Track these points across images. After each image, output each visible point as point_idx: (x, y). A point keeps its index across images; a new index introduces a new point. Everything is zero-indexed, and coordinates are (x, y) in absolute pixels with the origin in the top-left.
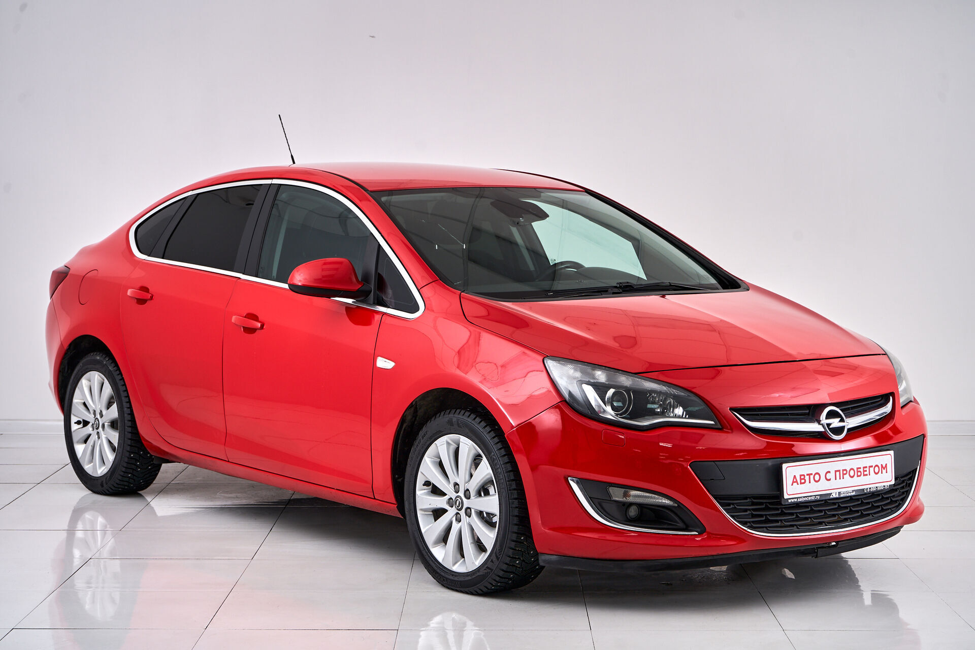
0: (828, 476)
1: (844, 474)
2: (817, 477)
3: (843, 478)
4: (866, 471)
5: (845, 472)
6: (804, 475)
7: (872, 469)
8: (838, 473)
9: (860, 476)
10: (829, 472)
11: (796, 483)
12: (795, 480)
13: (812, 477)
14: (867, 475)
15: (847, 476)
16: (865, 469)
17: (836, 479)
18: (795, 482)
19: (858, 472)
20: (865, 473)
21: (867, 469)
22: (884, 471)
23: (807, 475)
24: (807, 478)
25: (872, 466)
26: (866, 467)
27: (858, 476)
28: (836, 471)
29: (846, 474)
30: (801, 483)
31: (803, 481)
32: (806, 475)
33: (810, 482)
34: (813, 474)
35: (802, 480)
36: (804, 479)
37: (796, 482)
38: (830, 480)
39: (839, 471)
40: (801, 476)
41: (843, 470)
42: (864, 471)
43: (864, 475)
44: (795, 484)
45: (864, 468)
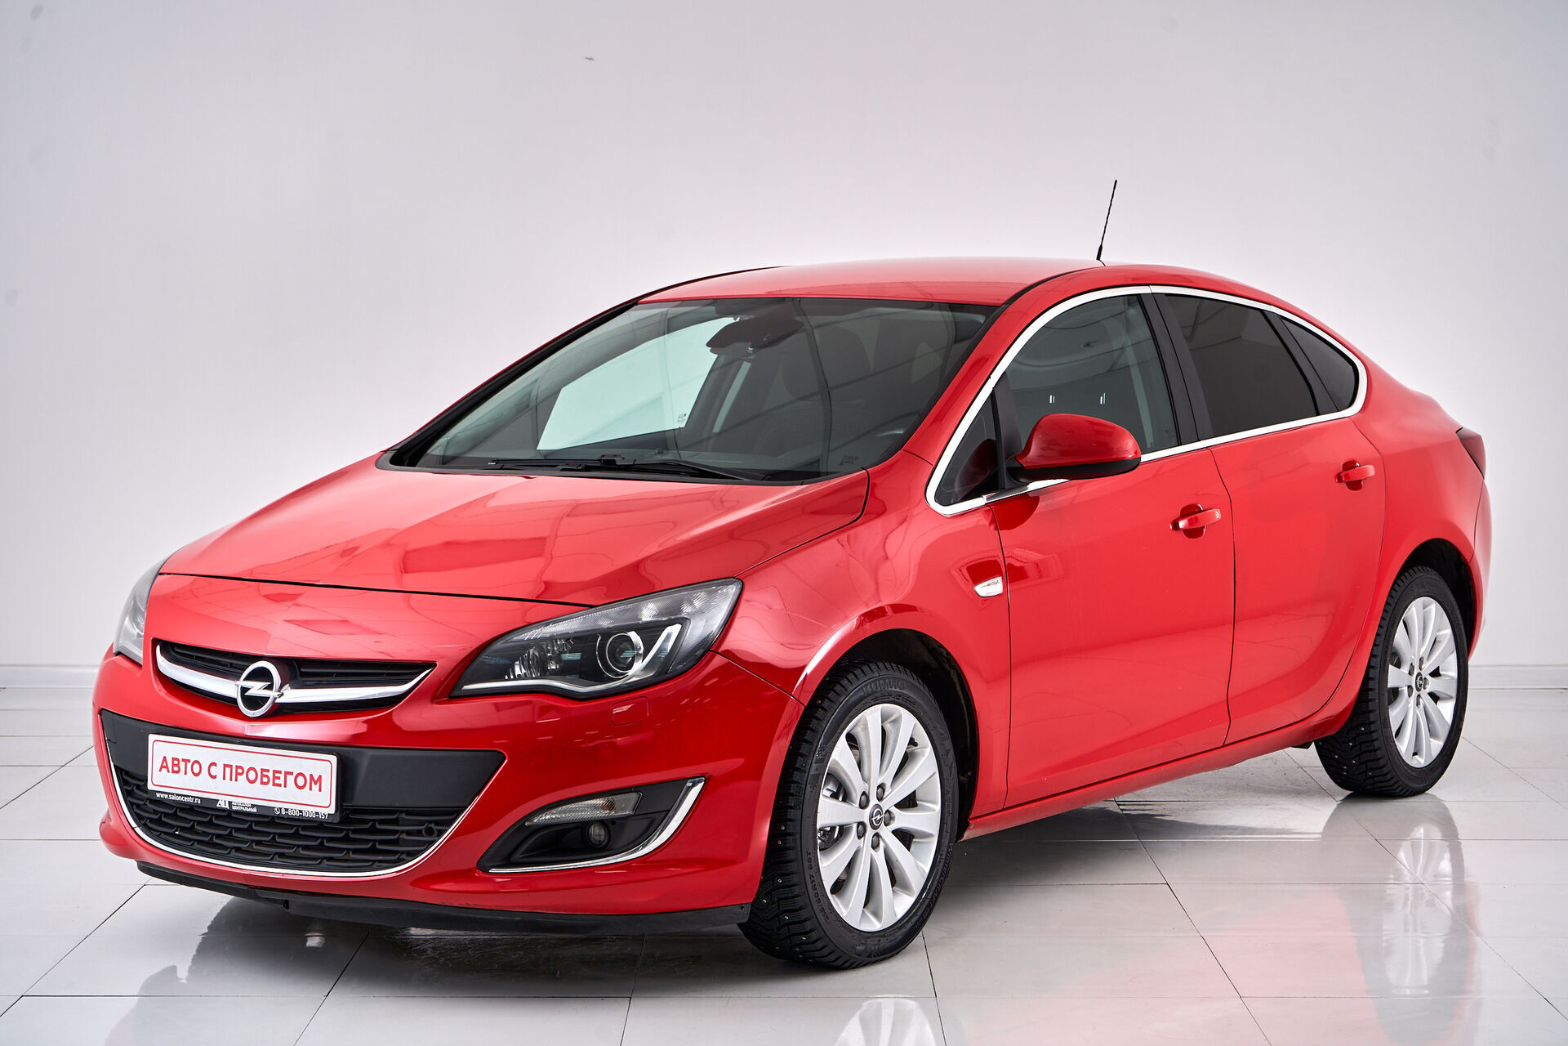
0: (214, 770)
1: (237, 774)
2: (196, 768)
3: (236, 780)
4: (279, 778)
5: (240, 771)
6: (178, 760)
7: (290, 779)
8: (228, 770)
9: (267, 783)
10: (214, 764)
11: (166, 770)
12: (165, 764)
13: (189, 765)
14: (280, 785)
15: (242, 778)
16: (277, 775)
17: (224, 779)
18: (164, 767)
19: (262, 776)
20: (277, 781)
21: (282, 776)
22: (315, 787)
23: (183, 760)
24: (182, 765)
25: (291, 773)
26: (280, 772)
27: (262, 783)
28: (225, 766)
29: (241, 774)
30: (173, 772)
31: (176, 769)
32: (181, 760)
33: (186, 774)
34: (192, 762)
35: (174, 766)
36: (178, 765)
37: (167, 767)
38: (215, 777)
39: (231, 766)
40: (174, 759)
41: (237, 767)
42: (275, 778)
43: (274, 784)
44: (164, 770)
45: (275, 772)
